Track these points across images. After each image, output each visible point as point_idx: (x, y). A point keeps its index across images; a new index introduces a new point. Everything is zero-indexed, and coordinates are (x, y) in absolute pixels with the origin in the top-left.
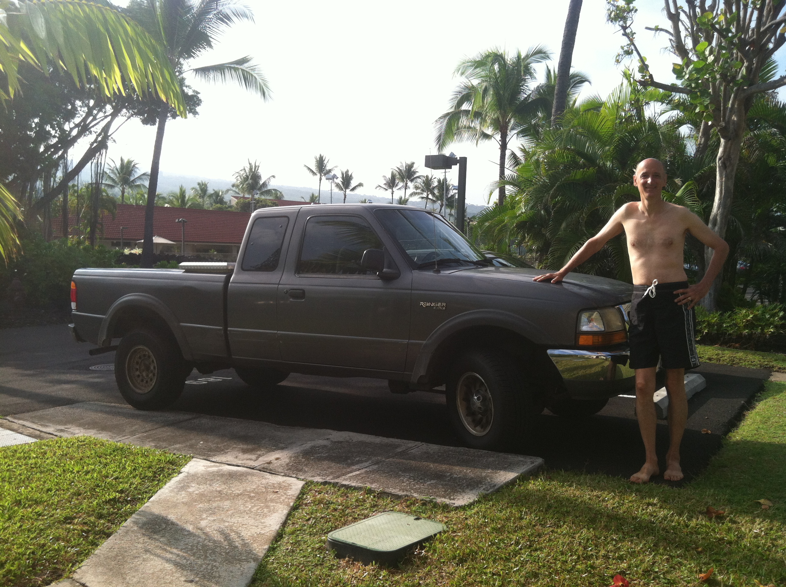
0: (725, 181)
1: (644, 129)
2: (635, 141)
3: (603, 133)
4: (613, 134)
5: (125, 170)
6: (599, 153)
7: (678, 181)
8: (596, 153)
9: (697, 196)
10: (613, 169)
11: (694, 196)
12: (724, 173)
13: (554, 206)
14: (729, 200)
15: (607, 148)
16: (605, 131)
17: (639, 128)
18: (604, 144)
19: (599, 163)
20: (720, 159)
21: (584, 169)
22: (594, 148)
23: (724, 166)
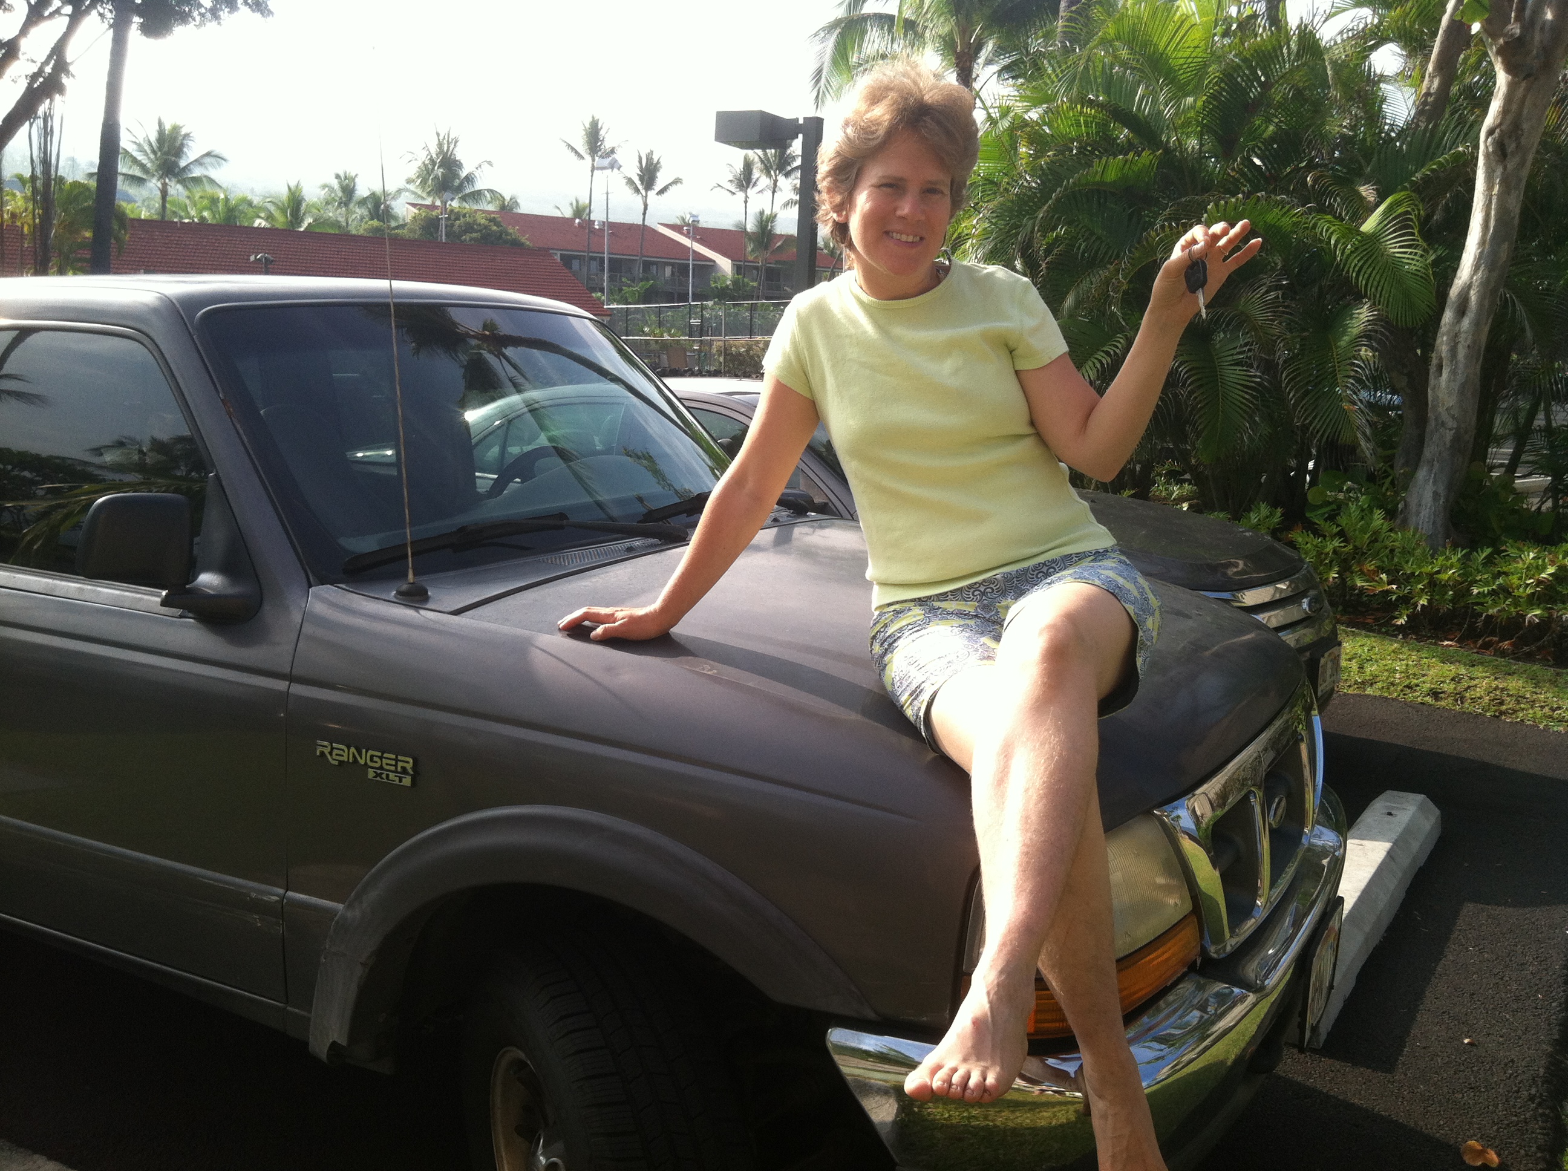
0: (1500, 196)
1: (1285, 51)
2: (1261, 84)
3: (1182, 61)
4: (1205, 66)
5: (166, 145)
6: (1168, 112)
7: (1367, 192)
8: (1160, 113)
9: (1419, 232)
10: (1201, 158)
11: (1413, 234)
12: (1499, 171)
13: (1048, 252)
14: (1505, 246)
15: (1190, 100)
16: (1186, 54)
17: (1274, 48)
18: (1180, 90)
19: (1168, 141)
20: (1490, 132)
21: (1126, 154)
22: (1155, 101)
23: (1501, 152)
